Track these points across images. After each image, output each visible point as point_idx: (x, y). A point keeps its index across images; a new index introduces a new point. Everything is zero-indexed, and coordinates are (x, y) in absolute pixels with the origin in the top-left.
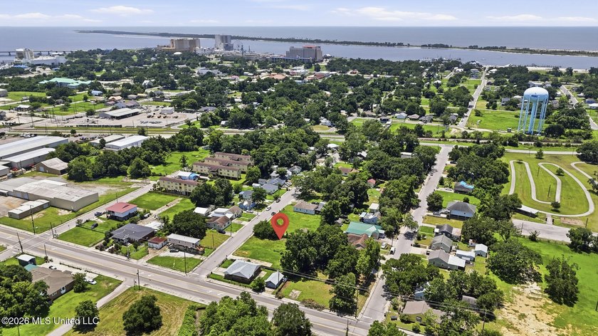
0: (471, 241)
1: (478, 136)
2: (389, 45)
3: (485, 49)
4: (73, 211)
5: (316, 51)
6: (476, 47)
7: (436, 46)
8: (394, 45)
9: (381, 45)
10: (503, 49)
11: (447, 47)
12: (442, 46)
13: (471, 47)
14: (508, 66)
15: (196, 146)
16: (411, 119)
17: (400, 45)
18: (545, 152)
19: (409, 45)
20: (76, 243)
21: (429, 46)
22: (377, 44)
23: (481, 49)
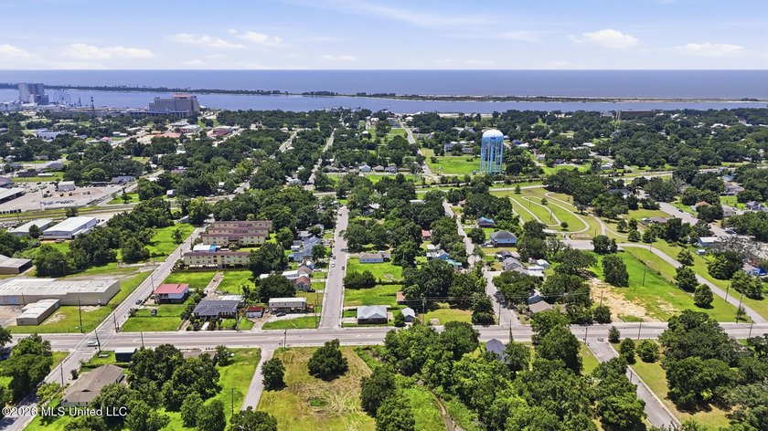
0: (530, 259)
1: (456, 181)
2: (263, 93)
3: (374, 96)
4: (101, 305)
5: (192, 103)
6: (364, 95)
7: (320, 94)
8: (269, 93)
9: (253, 93)
10: (393, 95)
11: (333, 94)
12: (326, 94)
13: (359, 95)
14: (419, 113)
15: (169, 221)
16: (376, 171)
17: (276, 93)
18: (521, 188)
19: (287, 93)
20: (153, 330)
21: (312, 93)
22: (247, 92)
23: (370, 96)
